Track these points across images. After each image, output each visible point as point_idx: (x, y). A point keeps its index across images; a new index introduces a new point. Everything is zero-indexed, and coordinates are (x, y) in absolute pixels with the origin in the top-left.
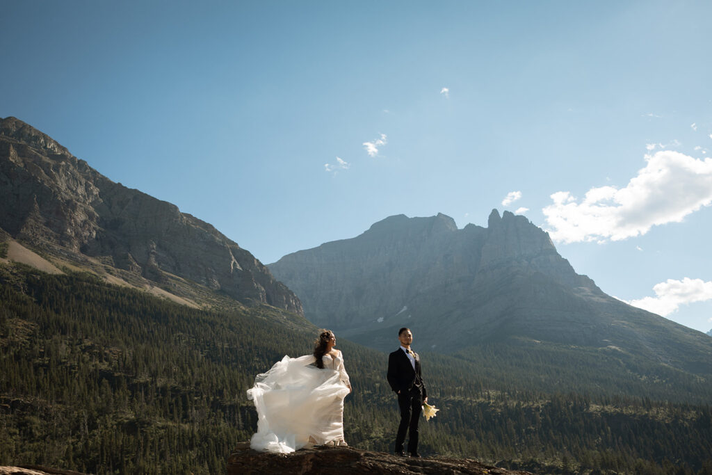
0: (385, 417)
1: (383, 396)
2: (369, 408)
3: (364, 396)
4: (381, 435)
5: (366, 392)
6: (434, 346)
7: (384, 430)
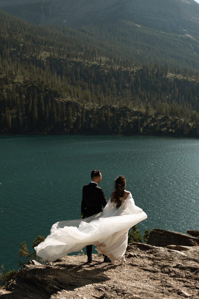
0: (26, 68)
1: (25, 53)
2: (13, 60)
3: (11, 52)
4: (21, 81)
5: (12, 49)
6: (65, 21)
7: (24, 78)
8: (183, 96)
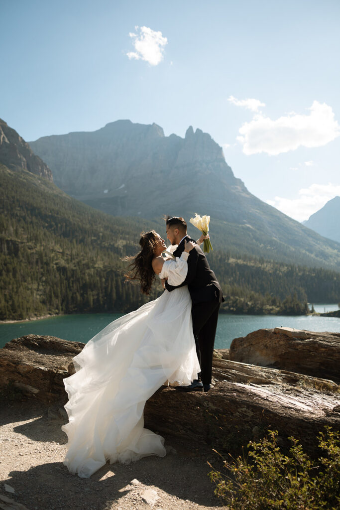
0: (105, 255)
1: (104, 241)
2: (93, 248)
3: (92, 240)
4: (101, 266)
5: (93, 238)
6: (139, 213)
7: (104, 263)
8: (243, 279)
